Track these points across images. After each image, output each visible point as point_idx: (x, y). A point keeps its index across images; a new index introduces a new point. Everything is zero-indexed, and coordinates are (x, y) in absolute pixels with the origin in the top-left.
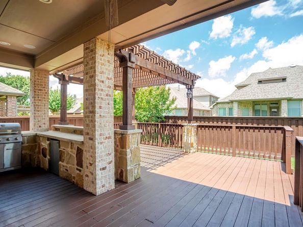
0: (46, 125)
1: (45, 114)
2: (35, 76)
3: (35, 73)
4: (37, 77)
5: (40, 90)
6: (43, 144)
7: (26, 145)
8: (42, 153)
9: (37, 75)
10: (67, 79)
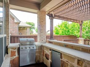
0: (45, 40)
1: (44, 34)
2: (40, 14)
3: (40, 13)
4: (41, 15)
5: (43, 22)
6: (46, 52)
7: (37, 50)
8: (45, 56)
9: (41, 14)
10: (53, 16)
